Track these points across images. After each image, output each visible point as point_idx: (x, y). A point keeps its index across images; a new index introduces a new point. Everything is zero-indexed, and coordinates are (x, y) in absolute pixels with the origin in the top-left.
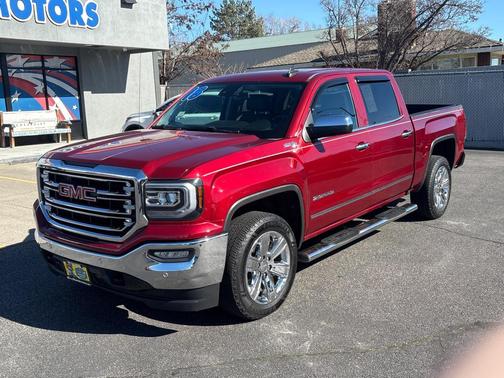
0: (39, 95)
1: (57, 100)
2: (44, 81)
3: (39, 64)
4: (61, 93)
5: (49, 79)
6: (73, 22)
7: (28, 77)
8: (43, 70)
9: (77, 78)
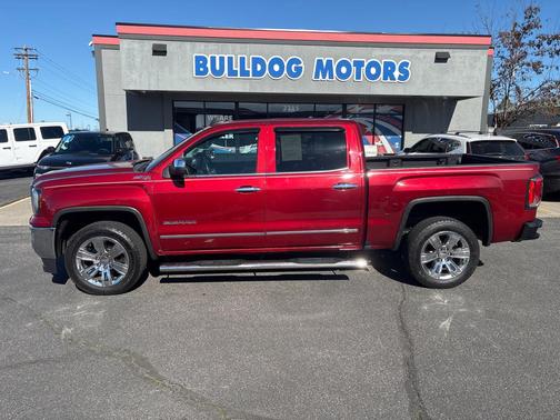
0: (368, 134)
1: (382, 138)
2: (374, 124)
3: (372, 111)
4: (386, 132)
5: (378, 122)
6: (385, 78)
7: (362, 120)
8: (375, 116)
9: (403, 121)
